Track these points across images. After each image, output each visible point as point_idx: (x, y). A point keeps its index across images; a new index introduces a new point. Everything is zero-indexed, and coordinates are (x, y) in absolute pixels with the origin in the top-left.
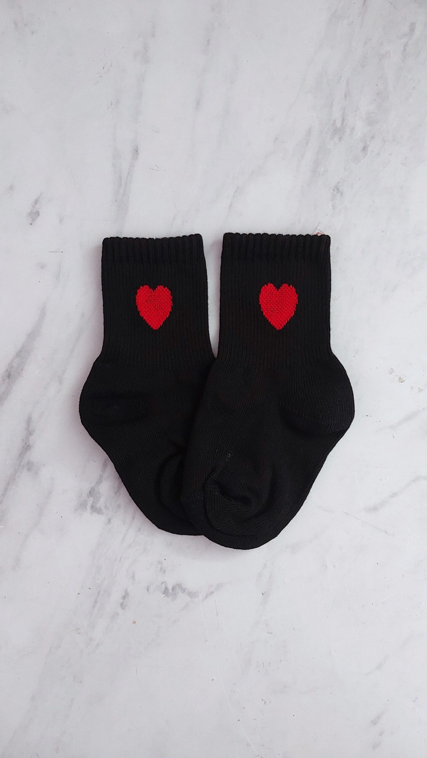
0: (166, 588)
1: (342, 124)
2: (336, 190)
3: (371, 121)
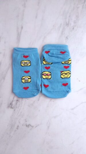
1: (68, 23)
2: (67, 38)
3: (75, 22)
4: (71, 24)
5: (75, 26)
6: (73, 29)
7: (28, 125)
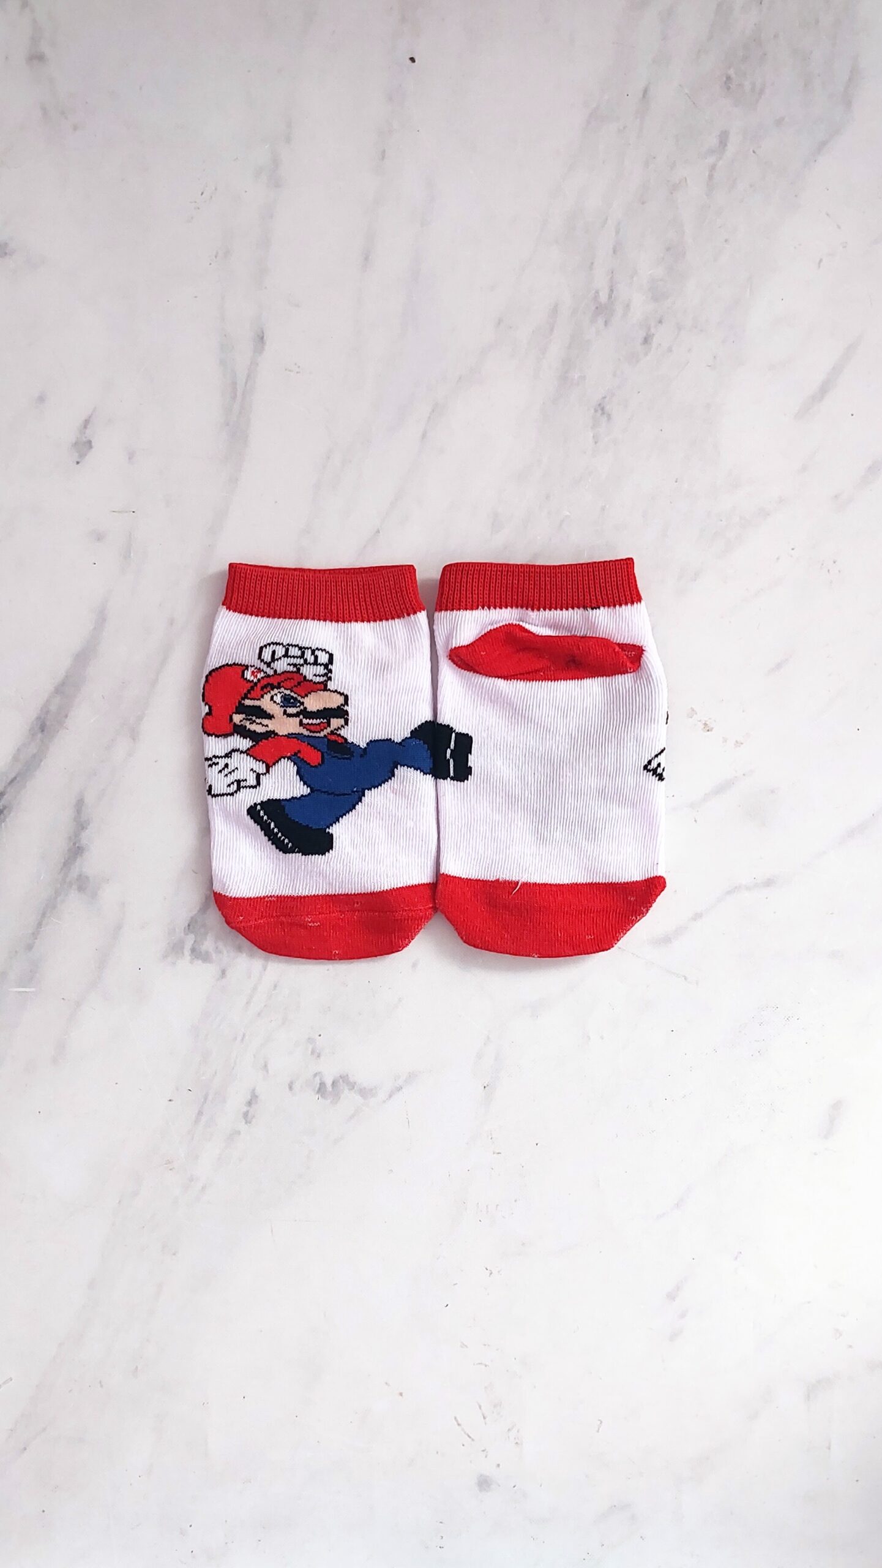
0: (322, 1085)
1: (609, 298)
2: (600, 412)
3: (657, 294)
4: (627, 307)
5: (660, 322)
6: (646, 340)
7: (334, 1083)
